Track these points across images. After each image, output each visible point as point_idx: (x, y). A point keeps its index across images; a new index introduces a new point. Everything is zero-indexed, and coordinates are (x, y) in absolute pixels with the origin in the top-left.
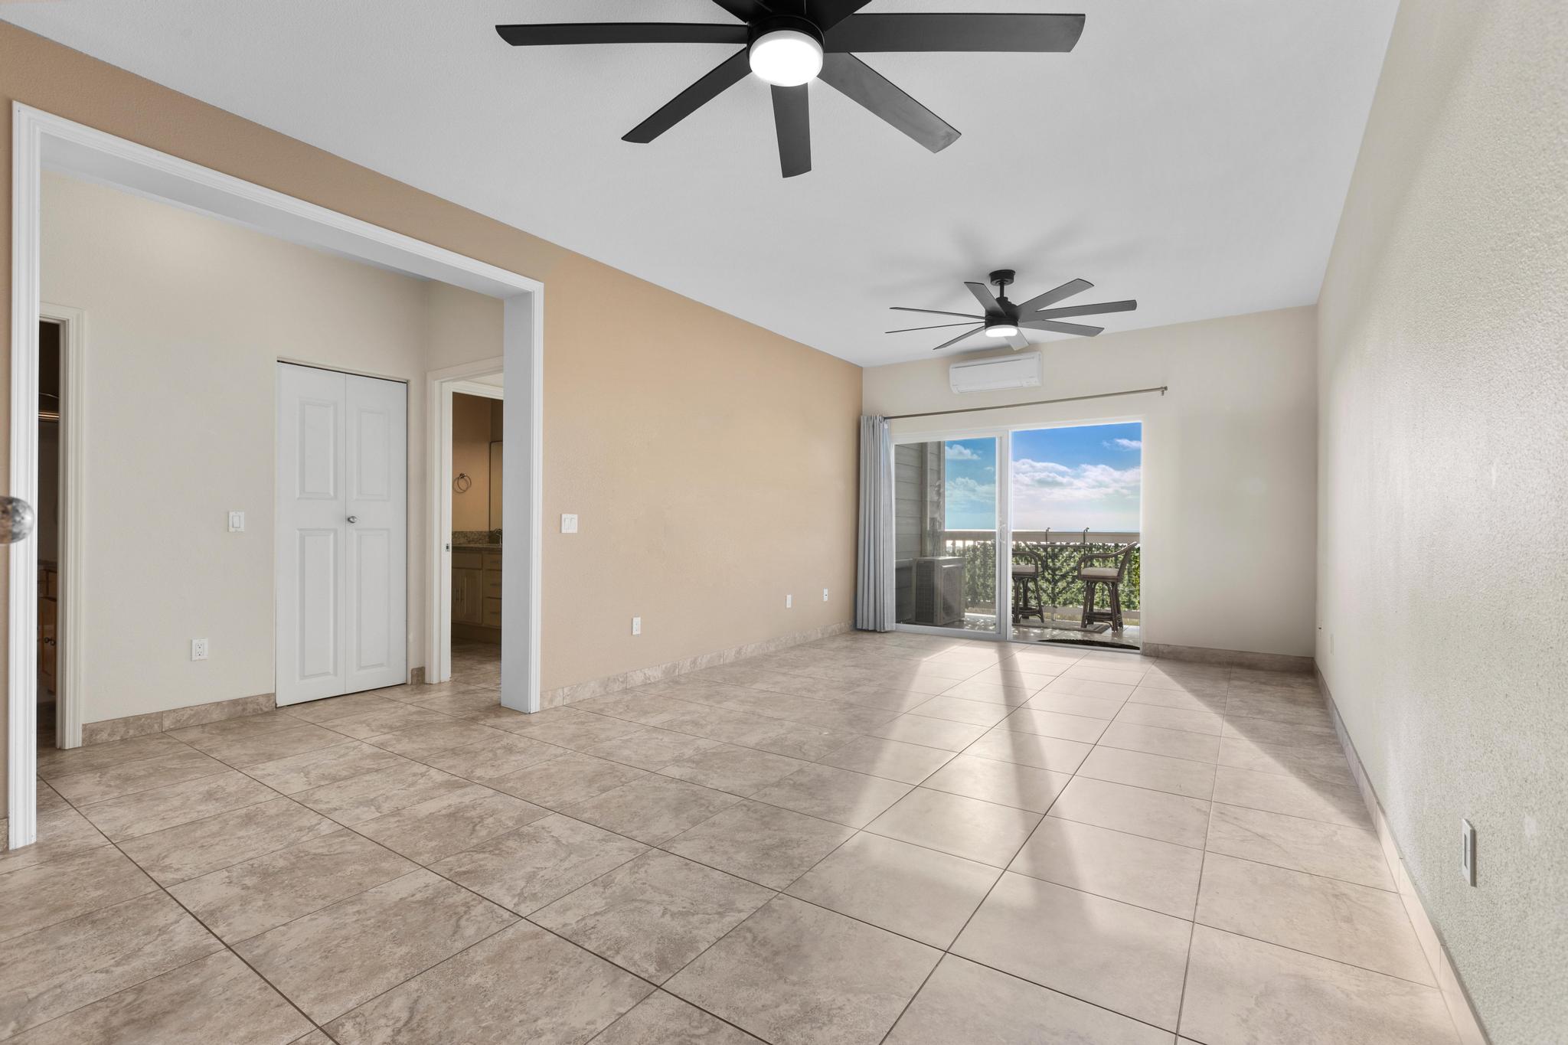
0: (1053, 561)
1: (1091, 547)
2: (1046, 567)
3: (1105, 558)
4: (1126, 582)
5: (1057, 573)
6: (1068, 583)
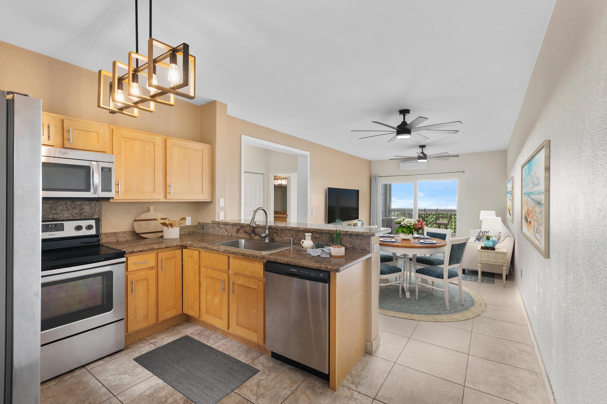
0: (427, 218)
1: (439, 214)
2: (425, 220)
3: (443, 218)
4: (450, 225)
5: (428, 222)
6: (432, 225)
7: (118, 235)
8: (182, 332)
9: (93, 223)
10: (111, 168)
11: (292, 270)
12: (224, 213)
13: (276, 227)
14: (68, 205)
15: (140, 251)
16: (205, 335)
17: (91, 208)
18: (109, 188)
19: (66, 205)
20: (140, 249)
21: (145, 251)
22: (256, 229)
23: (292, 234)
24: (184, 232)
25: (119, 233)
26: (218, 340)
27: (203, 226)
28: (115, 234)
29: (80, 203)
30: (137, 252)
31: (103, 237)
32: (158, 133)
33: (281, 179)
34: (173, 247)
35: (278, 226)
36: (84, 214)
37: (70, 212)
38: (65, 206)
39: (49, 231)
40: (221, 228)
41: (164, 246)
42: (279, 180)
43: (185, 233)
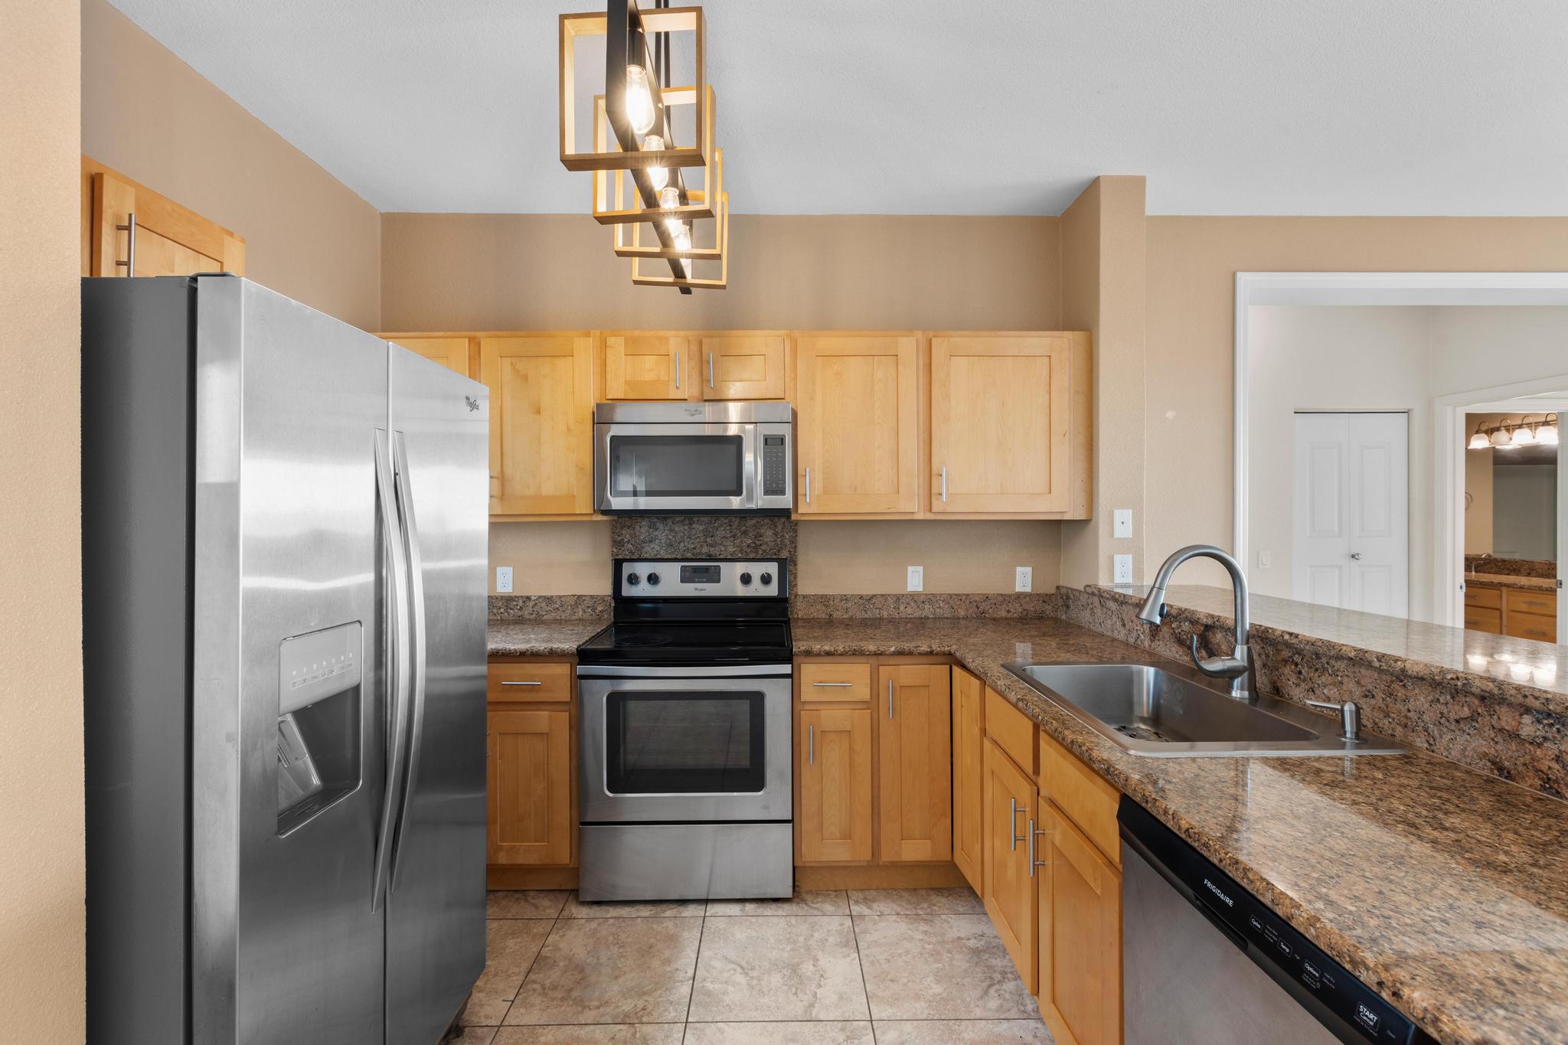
7: (831, 603)
8: (937, 921)
9: (772, 568)
10: (785, 436)
11: (1213, 888)
12: (1134, 560)
13: (1287, 637)
14: (734, 527)
15: (828, 654)
16: (990, 967)
17: (776, 534)
18: (780, 485)
19: (731, 526)
20: (827, 648)
21: (840, 655)
22: (1214, 634)
23: (1370, 687)
24: (1008, 611)
25: (834, 597)
26: (1013, 1014)
27: (1068, 598)
28: (825, 600)
29: (755, 521)
30: (819, 655)
31: (799, 604)
32: (909, 329)
33: (1533, 426)
34: (921, 654)
35: (1297, 636)
36: (763, 547)
37: (737, 542)
38: (728, 528)
39: (696, 580)
40: (1110, 612)
41: (893, 649)
42: (1517, 431)
43: (1009, 615)
